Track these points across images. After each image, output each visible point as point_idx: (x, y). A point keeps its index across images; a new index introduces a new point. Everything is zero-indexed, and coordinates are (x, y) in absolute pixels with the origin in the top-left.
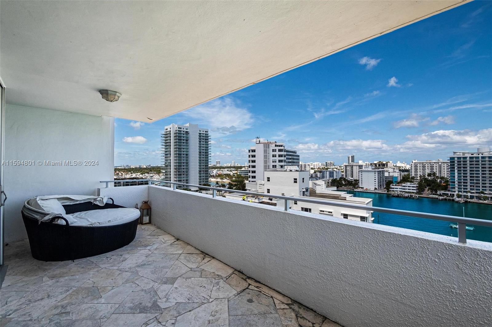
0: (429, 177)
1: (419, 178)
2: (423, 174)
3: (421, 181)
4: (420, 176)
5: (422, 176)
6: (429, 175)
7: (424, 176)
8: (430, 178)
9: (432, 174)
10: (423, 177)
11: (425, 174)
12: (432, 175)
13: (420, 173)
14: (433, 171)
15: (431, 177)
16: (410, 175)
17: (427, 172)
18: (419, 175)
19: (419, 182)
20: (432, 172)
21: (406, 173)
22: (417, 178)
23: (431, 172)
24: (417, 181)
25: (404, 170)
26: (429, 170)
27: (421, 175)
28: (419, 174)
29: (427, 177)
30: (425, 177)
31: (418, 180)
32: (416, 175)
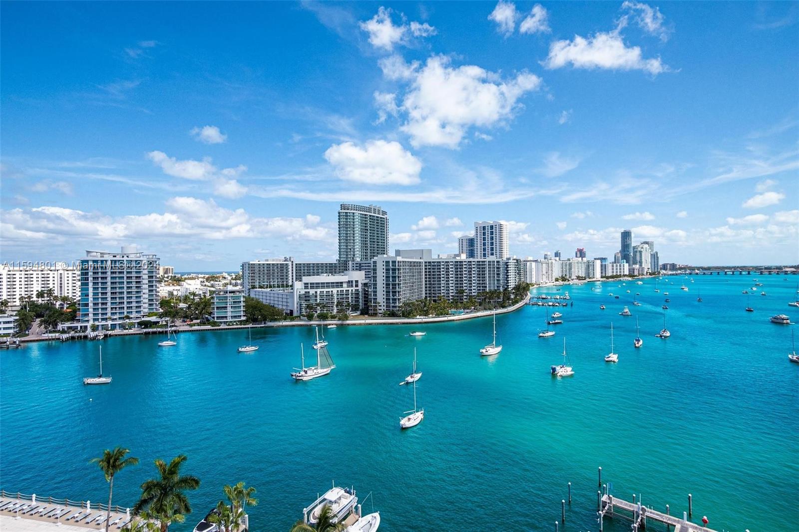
0: (40, 299)
1: (18, 303)
2: (26, 293)
3: (22, 309)
4: (21, 299)
5: (25, 298)
6: (40, 295)
7: (30, 297)
8: (43, 301)
9: (44, 293)
10: (27, 300)
11: (32, 293)
12: (46, 295)
13: (19, 292)
14: (48, 286)
15: (43, 299)
17: (35, 289)
18: (18, 297)
19: (18, 311)
20: (46, 289)
22: (14, 304)
23: (43, 289)
24: (14, 308)
26: (40, 286)
27: (23, 295)
28: (17, 293)
29: (35, 299)
30: (32, 299)
31: (15, 306)
32: (12, 297)
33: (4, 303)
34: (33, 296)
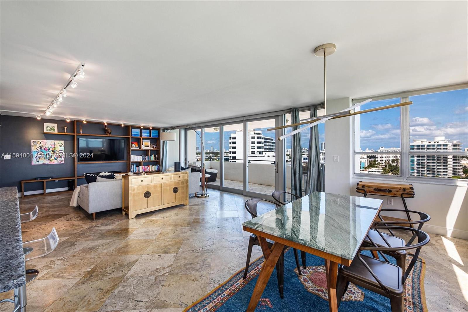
1: (384, 164)
3: (385, 167)
5: (387, 162)
9: (395, 161)
14: (397, 157)
18: (384, 161)
21: (373, 159)
25: (371, 156)
26: (393, 157)
29: (391, 163)
32: (382, 161)
33: (379, 164)
34: (390, 161)
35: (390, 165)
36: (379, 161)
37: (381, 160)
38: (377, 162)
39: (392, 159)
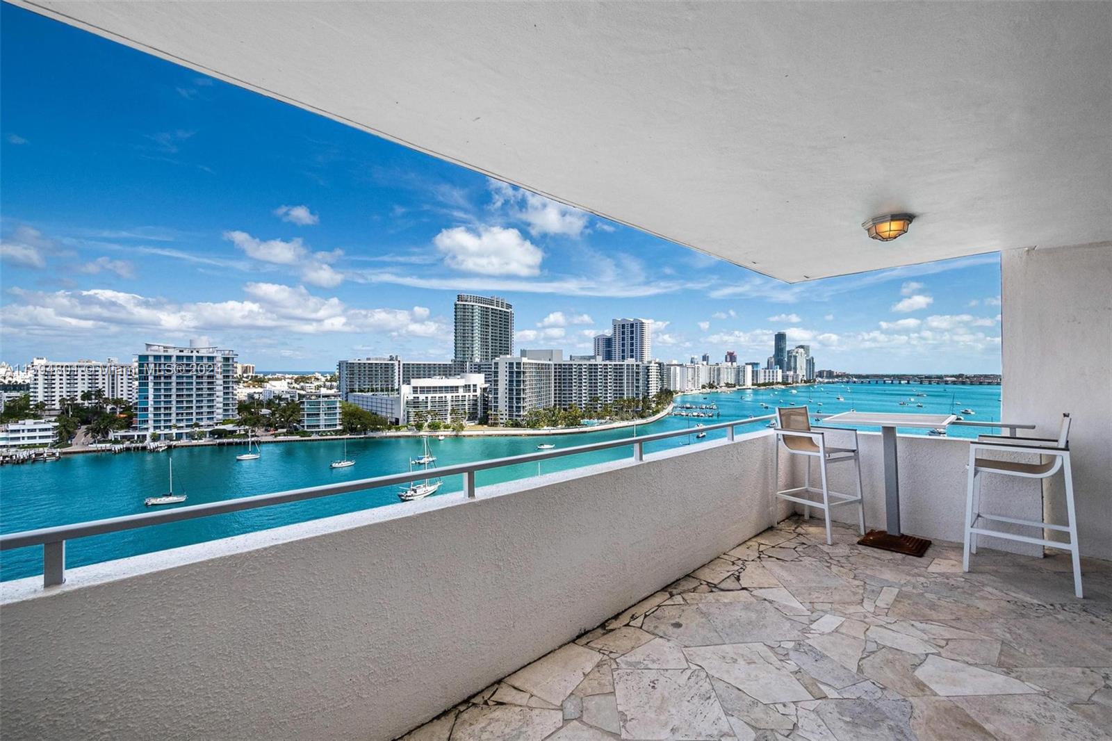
0: (86, 402)
3: (63, 413)
4: (62, 401)
5: (68, 400)
6: (86, 396)
7: (73, 399)
9: (92, 394)
12: (93, 397)
13: (60, 392)
14: (97, 385)
15: (90, 402)
16: (31, 399)
17: (79, 390)
18: (57, 398)
19: (58, 416)
20: (93, 389)
21: (14, 394)
22: (53, 407)
23: (90, 389)
24: (53, 413)
25: (8, 385)
26: (86, 385)
27: (64, 397)
28: (57, 394)
29: (79, 401)
32: (50, 398)
33: (40, 406)
34: (76, 398)
35: (77, 408)
36: (40, 399)
37: (46, 396)
38: (32, 403)
39: (82, 391)
